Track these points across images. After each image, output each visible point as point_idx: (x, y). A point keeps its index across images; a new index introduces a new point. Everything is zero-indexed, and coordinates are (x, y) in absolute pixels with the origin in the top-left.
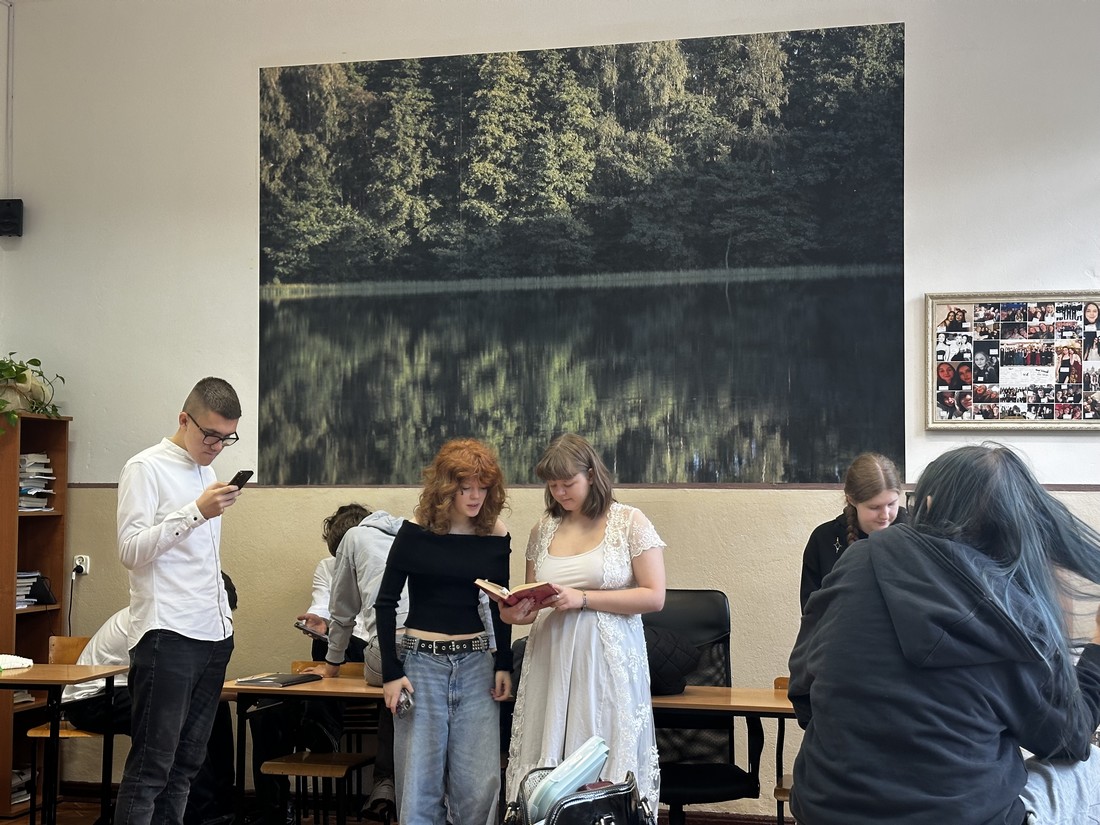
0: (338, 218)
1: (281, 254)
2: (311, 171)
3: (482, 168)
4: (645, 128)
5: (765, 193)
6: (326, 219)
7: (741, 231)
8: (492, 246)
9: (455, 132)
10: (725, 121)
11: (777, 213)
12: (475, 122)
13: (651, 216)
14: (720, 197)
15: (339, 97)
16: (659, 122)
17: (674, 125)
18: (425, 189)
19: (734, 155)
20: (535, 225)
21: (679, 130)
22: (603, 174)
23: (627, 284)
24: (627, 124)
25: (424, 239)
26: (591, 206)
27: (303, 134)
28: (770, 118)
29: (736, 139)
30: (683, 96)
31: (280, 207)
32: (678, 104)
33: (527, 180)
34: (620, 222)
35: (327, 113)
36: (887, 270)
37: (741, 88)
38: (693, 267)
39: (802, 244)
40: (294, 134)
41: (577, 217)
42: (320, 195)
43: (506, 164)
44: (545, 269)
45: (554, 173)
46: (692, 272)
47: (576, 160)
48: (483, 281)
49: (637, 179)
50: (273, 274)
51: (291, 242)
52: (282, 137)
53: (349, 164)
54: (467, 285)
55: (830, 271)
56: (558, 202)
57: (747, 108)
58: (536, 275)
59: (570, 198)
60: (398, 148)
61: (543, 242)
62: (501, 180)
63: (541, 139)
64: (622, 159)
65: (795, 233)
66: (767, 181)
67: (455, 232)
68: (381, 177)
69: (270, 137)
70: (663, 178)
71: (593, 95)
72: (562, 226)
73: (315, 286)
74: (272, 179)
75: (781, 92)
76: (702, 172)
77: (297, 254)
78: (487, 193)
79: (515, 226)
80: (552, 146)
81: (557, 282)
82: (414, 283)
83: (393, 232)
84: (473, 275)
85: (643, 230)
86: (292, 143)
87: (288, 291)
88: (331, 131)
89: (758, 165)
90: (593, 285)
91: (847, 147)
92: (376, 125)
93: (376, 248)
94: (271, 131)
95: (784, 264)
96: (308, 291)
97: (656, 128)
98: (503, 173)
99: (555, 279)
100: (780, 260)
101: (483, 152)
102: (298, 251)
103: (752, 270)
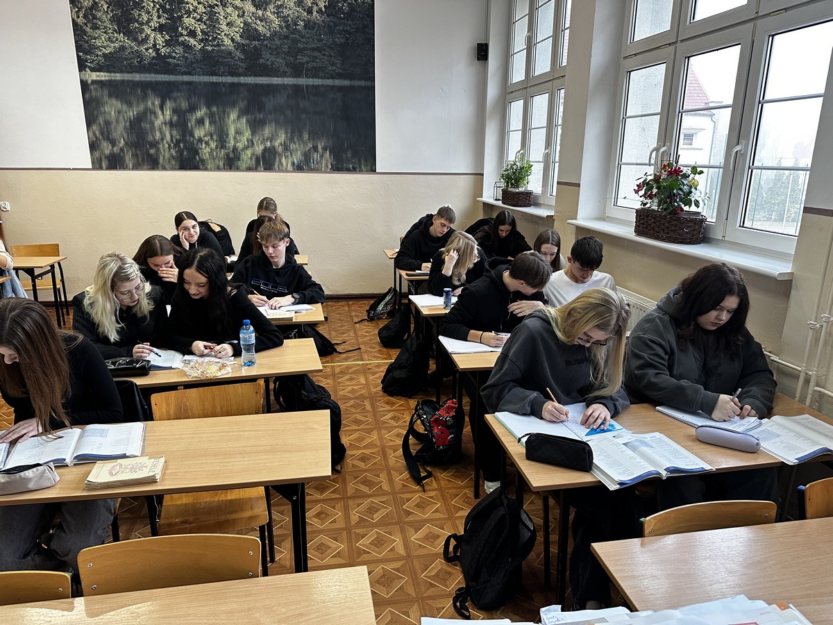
0: (117, 40)
1: (89, 57)
2: (99, 14)
3: (188, 21)
4: (265, 9)
5: (319, 46)
6: (110, 39)
7: (310, 61)
8: (197, 60)
10: (301, 10)
11: (324, 55)
13: (271, 52)
14: (300, 46)
16: (271, 8)
17: (278, 9)
18: (161, 29)
19: (305, 26)
20: (217, 51)
21: (281, 12)
22: (247, 29)
23: (261, 82)
24: (257, 6)
25: (163, 54)
26: (243, 44)
28: (320, 11)
29: (306, 19)
31: (85, 33)
33: (211, 29)
34: (256, 53)
36: (369, 84)
38: (290, 76)
39: (335, 70)
41: (237, 49)
42: (105, 27)
43: (200, 20)
44: (223, 73)
45: (224, 27)
46: (290, 79)
47: (234, 21)
48: (194, 77)
49: (263, 33)
50: (86, 66)
51: (93, 51)
53: (119, 12)
54: (186, 78)
55: (346, 83)
56: (227, 42)
57: (310, 5)
58: (219, 76)
59: (232, 40)
60: (144, 6)
61: (221, 60)
62: (199, 27)
63: (216, 9)
64: (255, 23)
65: (332, 65)
66: (319, 40)
67: (178, 52)
68: (137, 21)
70: (275, 34)
72: (230, 53)
73: (109, 74)
74: (78, 17)
76: (292, 33)
78: (192, 34)
79: (207, 51)
80: (222, 13)
81: (229, 79)
82: (160, 75)
83: (147, 49)
84: (189, 73)
85: (267, 58)
87: (95, 76)
89: (316, 32)
90: (246, 82)
91: (352, 28)
93: (138, 57)
95: (328, 78)
96: (105, 76)
97: (270, 10)
98: (199, 25)
100: (326, 76)
101: (189, 13)
102: (97, 56)
103: (315, 80)
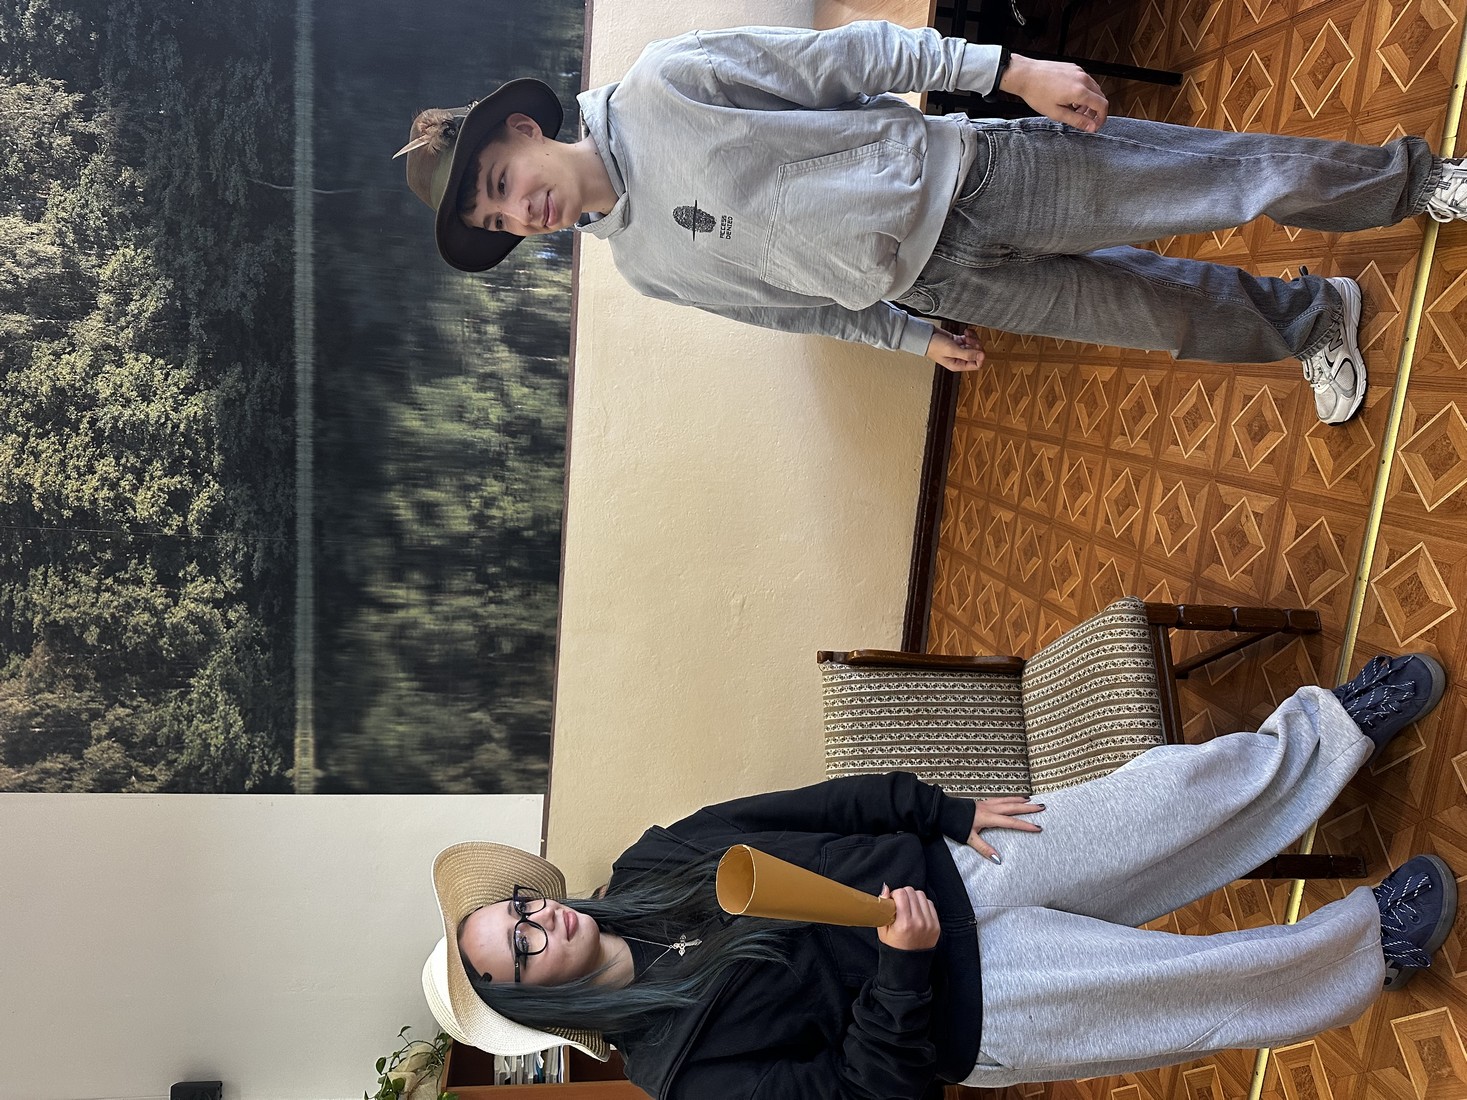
0: (207, 695)
1: (255, 767)
2: (142, 729)
3: (144, 505)
4: (94, 282)
5: (192, 127)
6: (208, 711)
7: (243, 164)
8: (252, 497)
9: (92, 539)
10: (86, 172)
11: (221, 114)
12: (79, 512)
13: (219, 283)
14: (194, 188)
15: (40, 691)
16: (86, 262)
17: (88, 241)
18: (171, 583)
19: (136, 164)
20: (224, 439)
21: (98, 235)
22: (156, 343)
23: (311, 323)
24: (87, 307)
25: (240, 585)
26: (200, 362)
27: (91, 737)
28: (86, 110)
29: (113, 158)
30: (48, 224)
31: (191, 768)
32: (60, 234)
33: (163, 447)
34: (222, 324)
35: (63, 706)
37: (40, 144)
38: (290, 234)
39: (265, 83)
40: (90, 750)
41: (216, 383)
42: (175, 718)
43: (139, 474)
44: (285, 430)
45: (154, 410)
46: (298, 235)
47: (136, 379)
48: (299, 512)
49: (165, 299)
50: (280, 777)
51: (239, 755)
52: (94, 765)
53: (133, 680)
54: (304, 532)
55: (304, 51)
56: (194, 407)
57: (69, 138)
58: (294, 443)
59: (189, 391)
60: (113, 616)
61: (248, 431)
62: (161, 481)
63: (105, 424)
64: (137, 317)
65: (250, 91)
66: (175, 123)
67: (231, 545)
68: (154, 639)
69: (94, 780)
70: (165, 263)
71: (43, 350)
72: (228, 404)
73: (299, 726)
74: (153, 778)
75: (47, 89)
76: (158, 210)
77: (255, 747)
78: (179, 501)
79: (227, 465)
80: (116, 410)
81: (304, 415)
82: (299, 600)
83: (229, 625)
84: (291, 524)
85: (237, 296)
86: (103, 753)
87: (304, 760)
88: (87, 702)
89: (151, 131)
90: (310, 368)
92: (80, 642)
93: (249, 648)
94: (86, 778)
95: (291, 111)
96: (305, 735)
97: (93, 266)
98: (152, 478)
99: (299, 418)
100: (285, 116)
101: (121, 503)
102: (251, 747)
103: (298, 155)
